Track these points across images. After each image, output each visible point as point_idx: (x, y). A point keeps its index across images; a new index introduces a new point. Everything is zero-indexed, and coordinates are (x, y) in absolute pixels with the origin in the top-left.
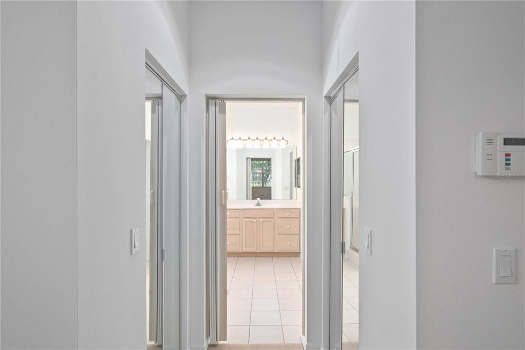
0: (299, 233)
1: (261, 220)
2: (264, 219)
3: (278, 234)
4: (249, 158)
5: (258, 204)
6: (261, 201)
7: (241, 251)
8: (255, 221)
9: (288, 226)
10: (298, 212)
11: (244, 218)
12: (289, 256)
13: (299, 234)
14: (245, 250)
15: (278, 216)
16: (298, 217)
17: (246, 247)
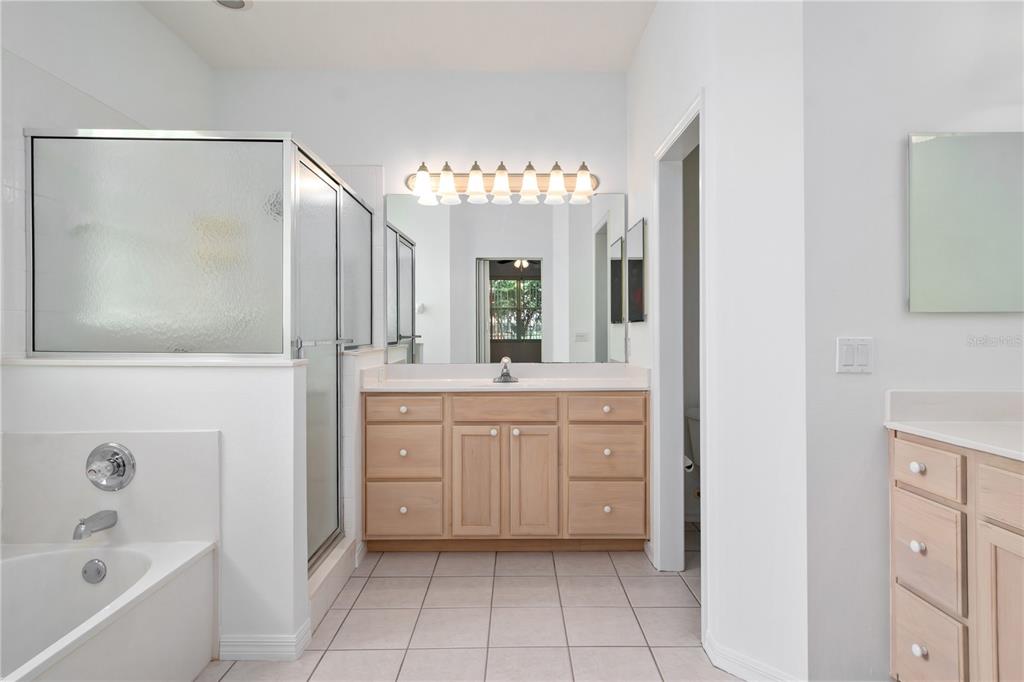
0: (640, 473)
1: (516, 432)
2: (524, 427)
3: (573, 478)
4: (485, 260)
5: (506, 377)
6: (515, 368)
7: (446, 537)
8: (494, 432)
9: (607, 452)
10: (641, 403)
11: (458, 423)
12: (608, 551)
13: (644, 478)
14: (460, 531)
15: (572, 418)
16: (640, 417)
17: (463, 522)
